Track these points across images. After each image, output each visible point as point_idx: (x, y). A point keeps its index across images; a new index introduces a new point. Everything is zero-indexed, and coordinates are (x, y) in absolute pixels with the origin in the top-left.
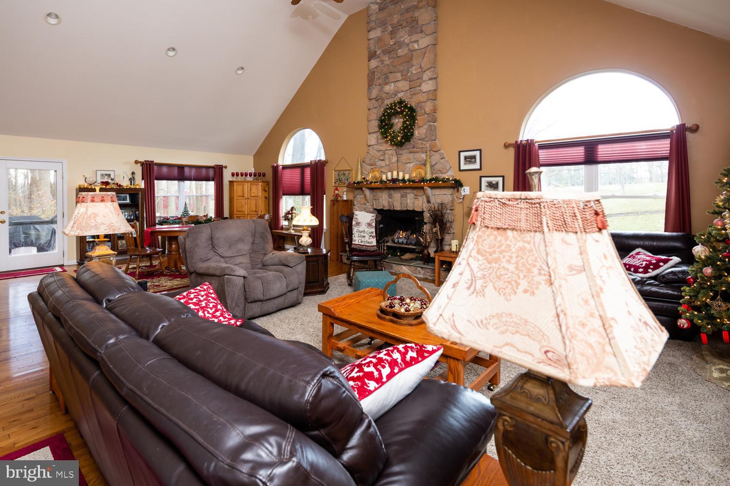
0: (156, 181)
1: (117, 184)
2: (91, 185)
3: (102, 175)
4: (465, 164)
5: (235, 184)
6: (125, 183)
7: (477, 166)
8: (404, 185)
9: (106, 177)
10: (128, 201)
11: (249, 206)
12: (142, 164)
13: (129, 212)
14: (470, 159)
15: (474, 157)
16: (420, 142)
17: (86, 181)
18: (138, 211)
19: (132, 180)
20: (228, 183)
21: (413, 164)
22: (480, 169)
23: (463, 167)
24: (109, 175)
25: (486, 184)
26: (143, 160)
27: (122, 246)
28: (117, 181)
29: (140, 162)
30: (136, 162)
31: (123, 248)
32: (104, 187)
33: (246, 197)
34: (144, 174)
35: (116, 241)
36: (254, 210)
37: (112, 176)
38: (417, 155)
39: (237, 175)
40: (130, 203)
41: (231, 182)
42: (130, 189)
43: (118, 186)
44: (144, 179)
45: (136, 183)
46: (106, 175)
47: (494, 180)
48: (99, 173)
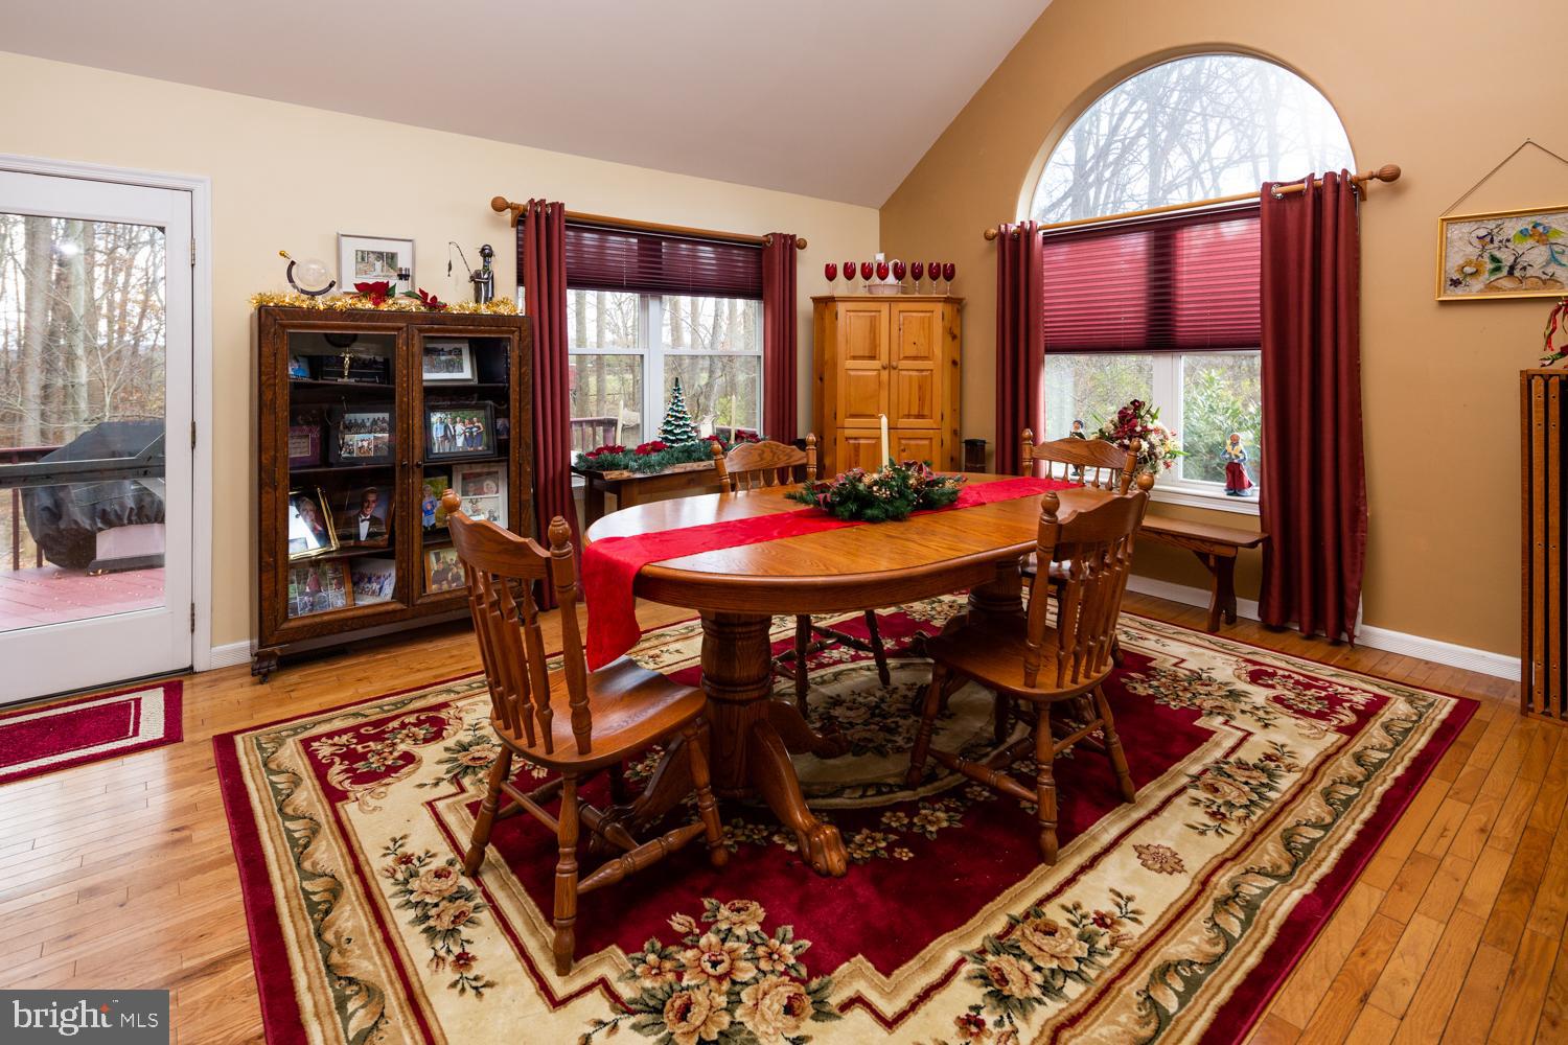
0: (571, 295)
1: (425, 295)
2: (313, 295)
3: (363, 256)
5: (841, 308)
6: (456, 296)
9: (378, 264)
10: (466, 373)
11: (894, 397)
12: (521, 219)
13: (471, 422)
17: (291, 280)
18: (507, 416)
19: (481, 282)
20: (811, 305)
24: (391, 258)
26: (521, 199)
27: (441, 576)
28: (422, 282)
29: (513, 207)
30: (499, 205)
31: (445, 586)
32: (369, 305)
33: (884, 359)
34: (527, 259)
35: (416, 558)
36: (915, 411)
37: (403, 262)
39: (849, 272)
40: (475, 382)
41: (823, 303)
42: (474, 319)
43: (424, 303)
44: (527, 279)
45: (498, 297)
46: (380, 255)
48: (350, 248)
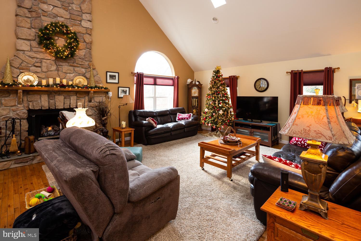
4: (110, 79)
7: (116, 81)
8: (73, 89)
14: (112, 77)
15: (115, 76)
16: (80, 60)
21: (73, 74)
22: (118, 83)
23: (108, 81)
25: (121, 91)
38: (76, 69)
47: (125, 89)
